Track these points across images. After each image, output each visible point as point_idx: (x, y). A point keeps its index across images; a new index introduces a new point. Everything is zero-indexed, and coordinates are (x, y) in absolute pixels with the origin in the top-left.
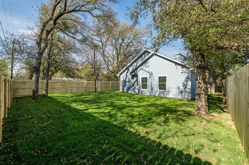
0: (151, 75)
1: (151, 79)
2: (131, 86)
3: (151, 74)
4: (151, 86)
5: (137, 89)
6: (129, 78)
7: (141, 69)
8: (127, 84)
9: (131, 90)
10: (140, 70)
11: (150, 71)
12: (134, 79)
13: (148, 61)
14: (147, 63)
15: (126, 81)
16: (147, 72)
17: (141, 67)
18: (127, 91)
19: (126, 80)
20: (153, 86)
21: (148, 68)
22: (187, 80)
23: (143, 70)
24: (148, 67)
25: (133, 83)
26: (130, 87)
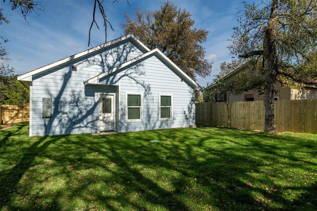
0: (147, 91)
1: (147, 99)
2: (84, 114)
3: (148, 89)
4: (148, 112)
5: (103, 120)
6: (73, 91)
7: (127, 75)
8: (67, 109)
9: (82, 125)
10: (123, 76)
11: (146, 83)
12: (94, 96)
13: (141, 63)
14: (140, 65)
15: (61, 99)
16: (140, 84)
17: (126, 70)
18: (64, 130)
19: (63, 96)
20: (150, 113)
21: (142, 76)
22: (192, 102)
23: (131, 78)
24: (142, 74)
25: (91, 107)
26: (80, 116)
